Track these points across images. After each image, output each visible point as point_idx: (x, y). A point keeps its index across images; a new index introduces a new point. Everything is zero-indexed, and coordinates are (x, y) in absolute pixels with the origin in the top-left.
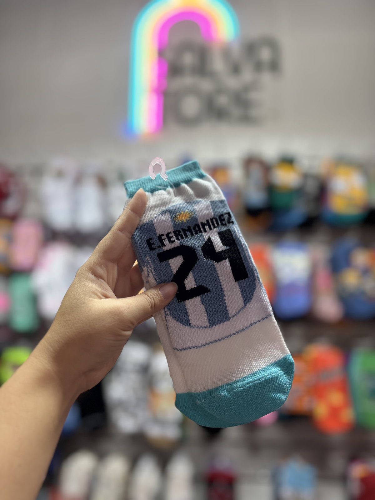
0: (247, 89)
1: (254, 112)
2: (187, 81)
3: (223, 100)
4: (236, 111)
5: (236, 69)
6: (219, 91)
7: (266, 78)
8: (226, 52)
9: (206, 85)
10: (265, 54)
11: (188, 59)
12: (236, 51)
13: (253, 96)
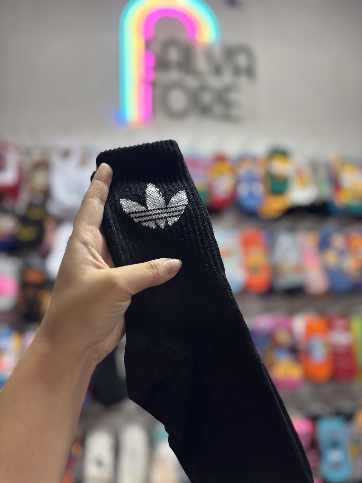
0: (228, 89)
1: (235, 112)
2: (173, 75)
3: (207, 98)
4: (218, 109)
5: (218, 71)
6: (203, 88)
7: (243, 81)
8: (209, 54)
9: (192, 82)
10: (242, 60)
11: (174, 55)
12: (217, 53)
13: (233, 96)
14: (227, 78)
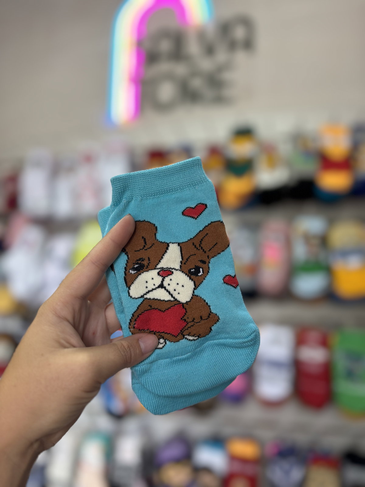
0: (221, 69)
1: (227, 92)
2: (164, 67)
3: (197, 83)
4: (208, 93)
5: (210, 50)
7: (240, 57)
8: (201, 35)
10: (239, 33)
11: (165, 46)
14: (221, 56)
